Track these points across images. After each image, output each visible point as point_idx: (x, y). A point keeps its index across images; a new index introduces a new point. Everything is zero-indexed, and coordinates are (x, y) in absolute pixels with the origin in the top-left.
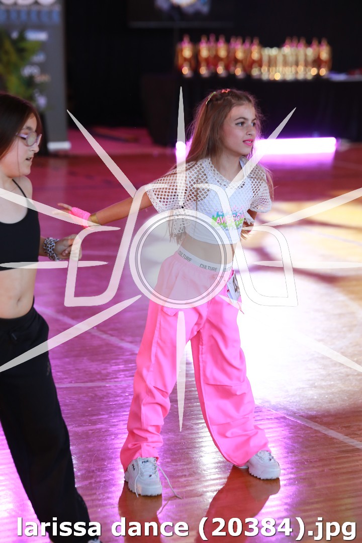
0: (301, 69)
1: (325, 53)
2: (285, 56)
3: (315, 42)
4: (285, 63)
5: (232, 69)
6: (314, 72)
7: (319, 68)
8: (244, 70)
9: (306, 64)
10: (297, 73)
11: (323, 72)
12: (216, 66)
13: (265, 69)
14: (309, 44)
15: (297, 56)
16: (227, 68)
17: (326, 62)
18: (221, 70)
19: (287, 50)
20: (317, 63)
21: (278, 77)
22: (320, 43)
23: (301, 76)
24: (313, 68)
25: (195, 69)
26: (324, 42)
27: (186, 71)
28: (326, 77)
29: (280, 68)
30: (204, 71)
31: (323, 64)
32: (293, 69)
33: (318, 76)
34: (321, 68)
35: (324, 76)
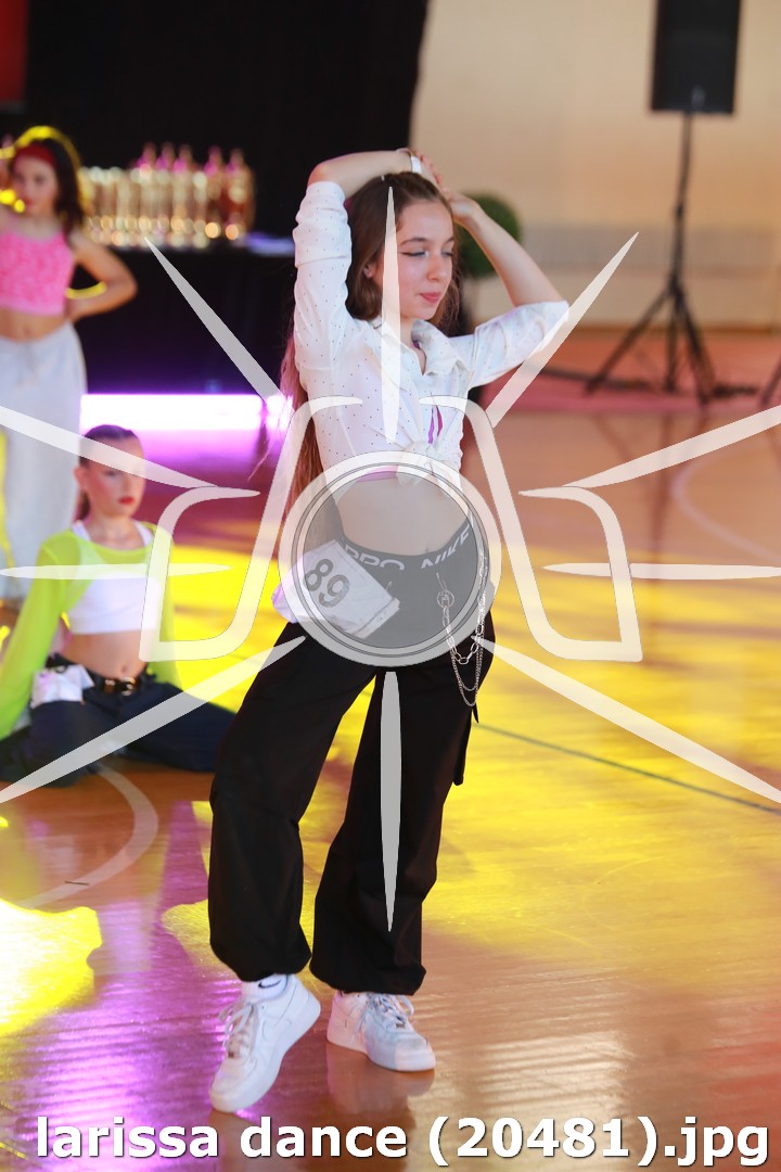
0: (179, 224)
1: (239, 186)
2: (137, 188)
3: (215, 158)
4: (138, 208)
6: (213, 230)
7: (224, 220)
9: (192, 211)
10: (170, 230)
11: (235, 232)
14: (200, 161)
15: (170, 188)
17: (241, 208)
19: (144, 174)
20: (220, 208)
21: (120, 239)
22: (226, 160)
23: (178, 240)
24: (208, 221)
26: (237, 159)
28: (241, 244)
29: (126, 220)
31: (235, 215)
32: (161, 222)
33: (221, 242)
34: (229, 224)
35: (237, 240)
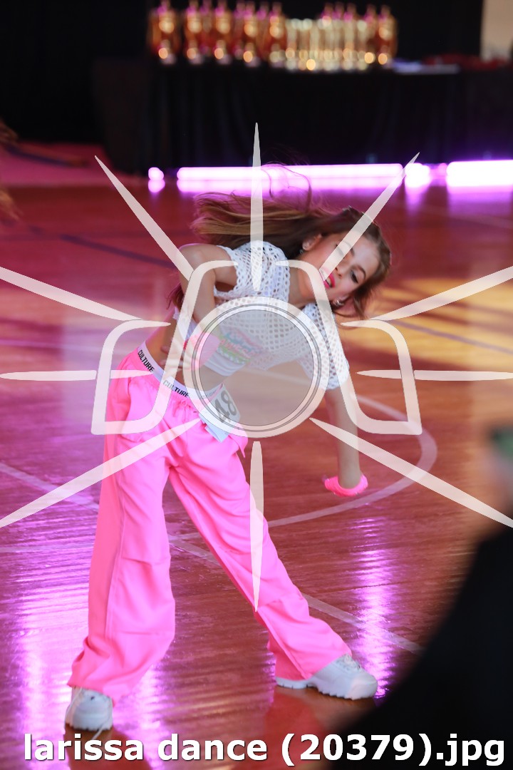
0: (349, 53)
1: (386, 30)
2: (322, 32)
3: (371, 12)
4: (324, 45)
5: (238, 52)
6: (369, 58)
7: (377, 52)
8: (258, 53)
9: (357, 47)
10: (342, 59)
11: (384, 59)
12: (213, 46)
13: (290, 52)
14: (362, 14)
15: (342, 32)
16: (230, 50)
17: (388, 43)
18: (220, 53)
19: (327, 23)
20: (375, 44)
21: (312, 66)
22: (379, 13)
23: (348, 65)
24: (368, 51)
25: (180, 52)
26: (386, 12)
27: (165, 54)
28: (388, 67)
29: (315, 52)
30: (193, 54)
31: (384, 47)
32: (337, 53)
33: (375, 66)
34: (380, 53)
35: (385, 64)
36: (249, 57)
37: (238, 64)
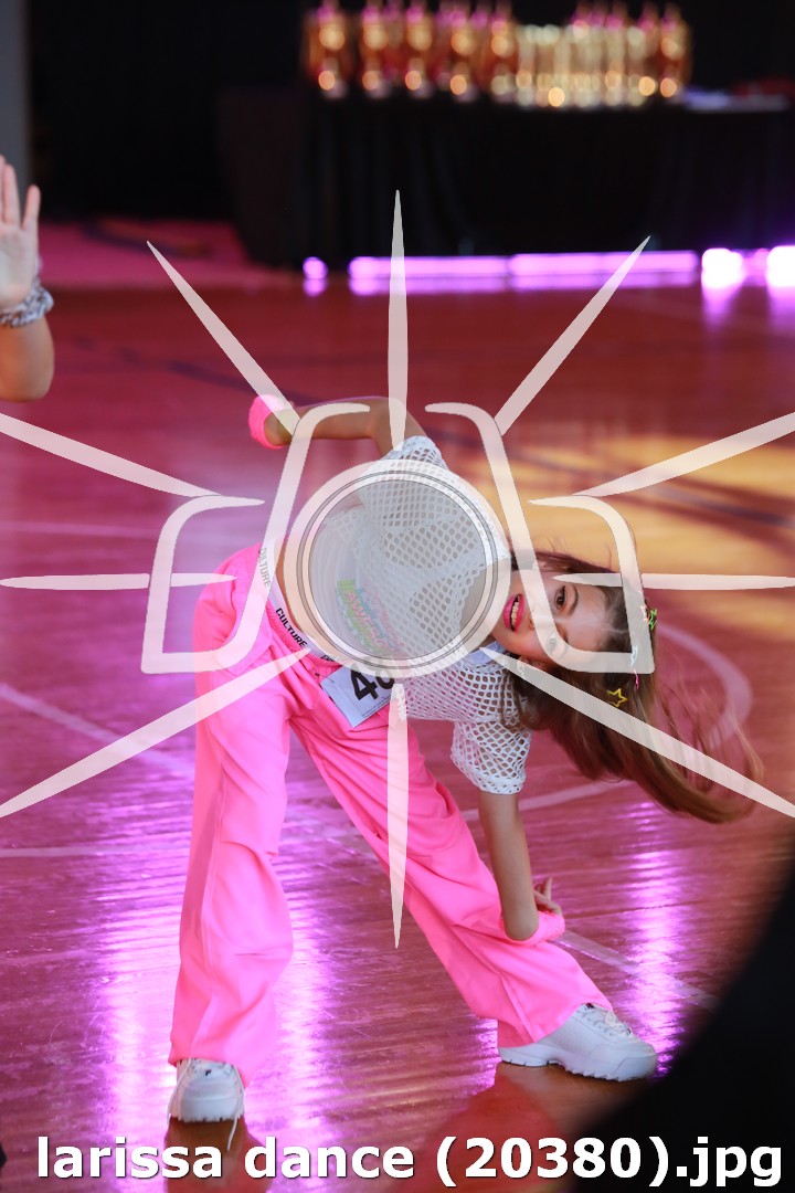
0: (615, 78)
1: (674, 42)
2: (574, 48)
3: (650, 15)
4: (576, 64)
5: (443, 75)
6: (646, 87)
7: (659, 76)
8: (474, 80)
9: (628, 68)
10: (604, 88)
11: (671, 88)
12: (404, 69)
13: (524, 78)
14: (634, 17)
15: (605, 47)
16: (431, 74)
17: (676, 64)
18: (415, 80)
19: (581, 32)
20: (656, 64)
21: (557, 98)
22: (662, 16)
23: (615, 97)
24: (644, 76)
25: (352, 78)
26: (673, 14)
27: (329, 81)
28: (676, 101)
29: (563, 76)
30: (374, 82)
31: (670, 70)
32: (596, 78)
33: (656, 99)
34: (663, 78)
35: (672, 97)
36: (460, 85)
37: (442, 97)
